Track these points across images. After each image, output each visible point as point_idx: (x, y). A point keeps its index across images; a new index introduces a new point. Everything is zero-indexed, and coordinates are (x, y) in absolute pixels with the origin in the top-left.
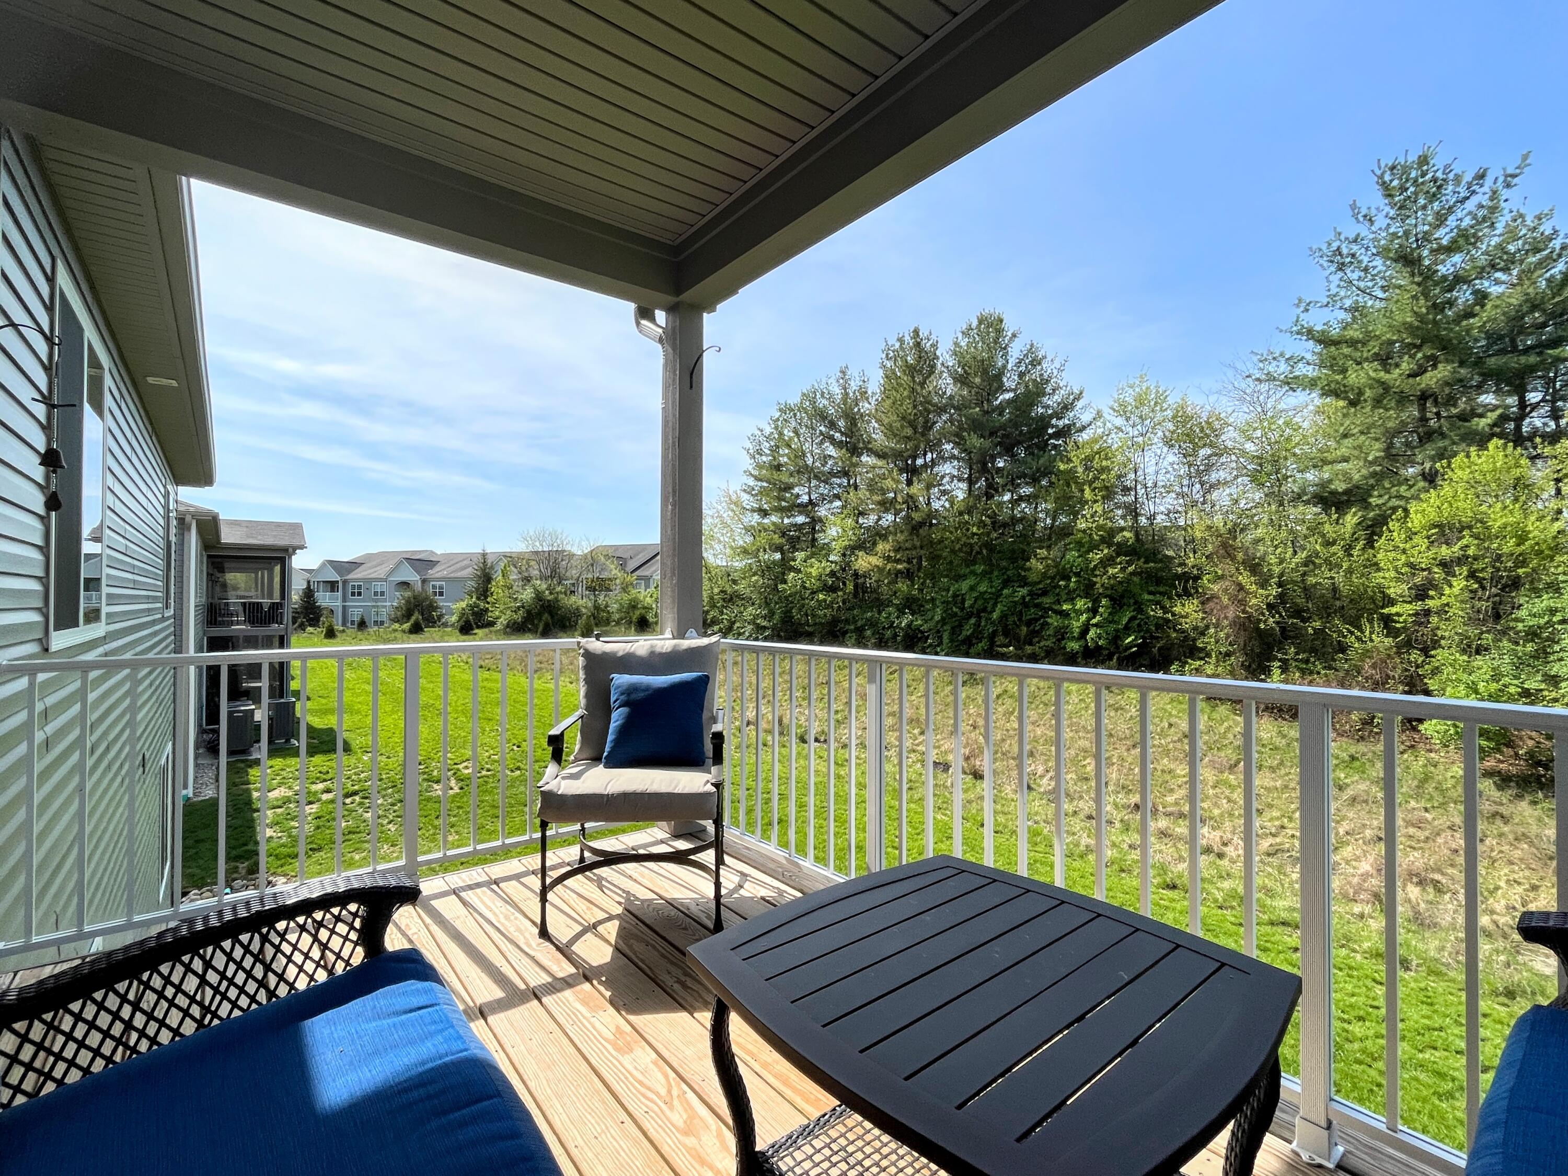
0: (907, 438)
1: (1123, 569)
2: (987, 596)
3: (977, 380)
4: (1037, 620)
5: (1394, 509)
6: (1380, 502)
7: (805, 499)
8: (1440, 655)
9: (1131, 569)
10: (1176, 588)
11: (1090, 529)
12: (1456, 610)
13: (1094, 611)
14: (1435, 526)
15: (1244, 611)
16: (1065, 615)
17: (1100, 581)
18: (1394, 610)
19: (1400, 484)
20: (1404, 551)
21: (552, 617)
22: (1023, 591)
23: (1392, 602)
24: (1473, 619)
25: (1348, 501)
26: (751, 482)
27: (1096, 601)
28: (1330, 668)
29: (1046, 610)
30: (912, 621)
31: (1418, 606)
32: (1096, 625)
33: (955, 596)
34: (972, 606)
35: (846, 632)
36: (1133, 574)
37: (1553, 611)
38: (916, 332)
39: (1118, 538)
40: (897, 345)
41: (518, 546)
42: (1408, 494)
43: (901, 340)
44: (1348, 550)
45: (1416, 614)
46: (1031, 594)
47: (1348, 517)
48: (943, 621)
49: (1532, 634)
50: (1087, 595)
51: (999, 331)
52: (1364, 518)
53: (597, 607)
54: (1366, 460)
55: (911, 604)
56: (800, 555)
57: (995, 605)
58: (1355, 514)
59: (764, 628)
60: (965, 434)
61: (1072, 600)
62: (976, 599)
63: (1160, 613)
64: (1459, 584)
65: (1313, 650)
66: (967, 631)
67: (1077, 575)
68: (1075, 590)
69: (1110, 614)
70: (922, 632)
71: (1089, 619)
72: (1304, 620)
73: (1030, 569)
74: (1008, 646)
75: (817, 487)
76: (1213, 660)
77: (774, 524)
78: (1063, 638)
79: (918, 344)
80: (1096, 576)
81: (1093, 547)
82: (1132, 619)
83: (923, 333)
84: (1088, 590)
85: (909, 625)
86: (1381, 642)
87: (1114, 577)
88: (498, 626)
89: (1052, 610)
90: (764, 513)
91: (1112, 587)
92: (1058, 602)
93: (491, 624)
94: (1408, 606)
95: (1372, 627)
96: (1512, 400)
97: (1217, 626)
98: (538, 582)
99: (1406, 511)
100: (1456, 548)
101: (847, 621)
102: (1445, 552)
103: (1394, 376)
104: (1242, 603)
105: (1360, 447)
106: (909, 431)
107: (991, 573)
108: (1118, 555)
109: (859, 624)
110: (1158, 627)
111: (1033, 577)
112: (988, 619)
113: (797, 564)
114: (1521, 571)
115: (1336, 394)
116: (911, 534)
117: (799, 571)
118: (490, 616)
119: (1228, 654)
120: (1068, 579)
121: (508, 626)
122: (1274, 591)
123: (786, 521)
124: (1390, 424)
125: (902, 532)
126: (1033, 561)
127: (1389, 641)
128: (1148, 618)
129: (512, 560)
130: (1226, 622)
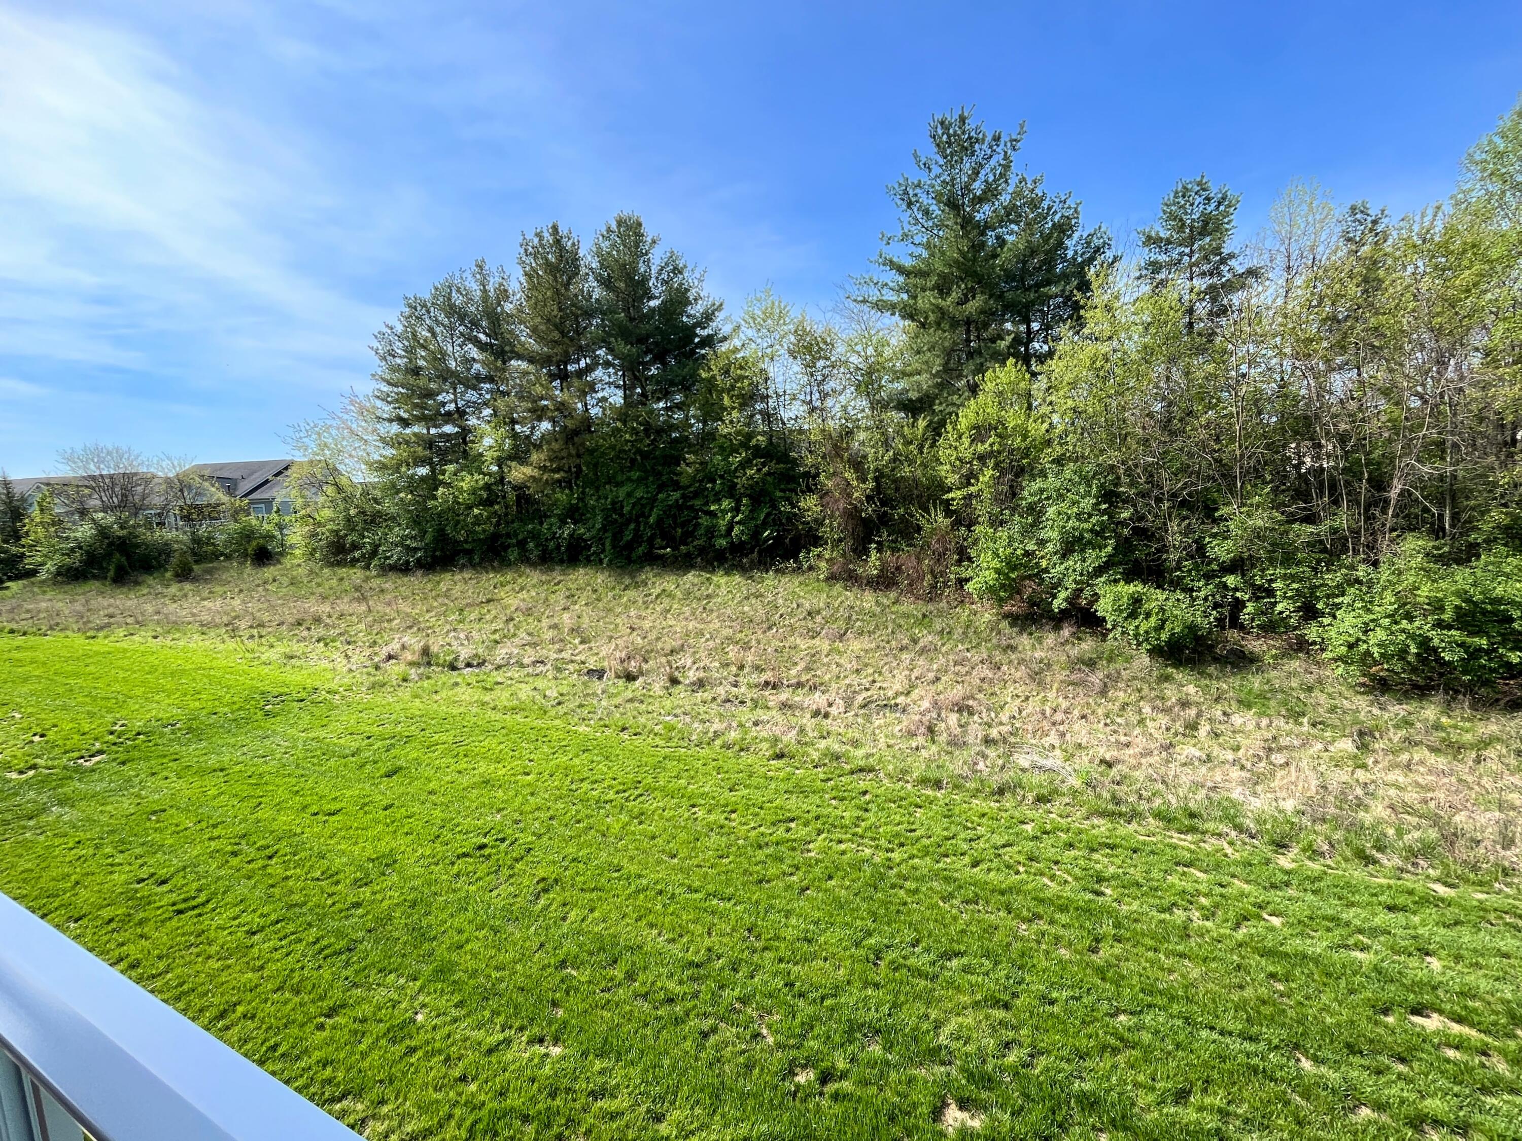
0: (556, 342)
1: (759, 470)
2: (644, 502)
3: (622, 285)
4: (690, 521)
5: (950, 414)
6: (941, 408)
7: (452, 407)
8: (977, 529)
9: (765, 469)
10: (799, 485)
11: (730, 434)
12: (986, 495)
13: (737, 510)
14: (975, 428)
15: (850, 504)
16: (712, 514)
17: (741, 482)
18: (951, 495)
19: (954, 394)
20: (956, 448)
21: (128, 557)
22: (676, 495)
23: (950, 490)
24: (997, 499)
25: (921, 408)
26: (386, 388)
27: (738, 502)
28: (910, 545)
29: (697, 511)
30: (574, 530)
31: (964, 492)
32: (738, 523)
33: (613, 503)
34: (630, 512)
35: (509, 546)
36: (769, 474)
37: (1042, 491)
38: (555, 229)
39: (753, 442)
40: (536, 240)
41: (60, 471)
42: (958, 402)
43: (539, 235)
44: (921, 448)
45: (964, 498)
46: (683, 496)
47: (920, 421)
48: (604, 529)
49: (1031, 508)
50: (731, 496)
51: (639, 235)
52: (931, 422)
53: (197, 540)
54: (931, 374)
55: (574, 513)
56: (451, 468)
57: (651, 509)
58: (924, 418)
59: (416, 549)
60: (612, 339)
61: (718, 501)
62: (634, 505)
63: (789, 508)
64: (989, 473)
65: (900, 532)
66: (628, 536)
67: (721, 477)
68: (720, 492)
69: (751, 511)
70: (585, 541)
71: (733, 517)
72: (893, 508)
73: (681, 474)
74: (665, 548)
75: (463, 394)
76: (829, 547)
77: (415, 434)
78: (713, 537)
79: (558, 242)
80: (737, 477)
81: (735, 450)
82: (768, 515)
83: (563, 231)
84: (731, 491)
85: (571, 535)
86: (942, 521)
87: (752, 477)
88: (43, 575)
89: (703, 511)
90: (405, 423)
91: (751, 486)
92: (707, 504)
93: (33, 573)
94: (959, 493)
95: (936, 511)
96: (1023, 328)
97: (832, 517)
98: (101, 515)
99: (957, 415)
100: (987, 445)
101: (508, 535)
102: (981, 448)
103: (948, 303)
104: (849, 496)
105: (927, 362)
106: (556, 335)
107: (647, 479)
108: (755, 457)
109: (520, 537)
110: (789, 519)
111: (684, 481)
112: (647, 523)
113: (446, 478)
114: (1024, 461)
115: (911, 317)
116: (567, 443)
117: (448, 485)
118: (28, 564)
119: (840, 540)
120: (713, 481)
121: (59, 573)
122: (871, 485)
123: (433, 431)
124: (947, 344)
125: (556, 440)
126: (683, 465)
127: (948, 521)
128: (781, 512)
129: (56, 488)
130: (837, 513)
